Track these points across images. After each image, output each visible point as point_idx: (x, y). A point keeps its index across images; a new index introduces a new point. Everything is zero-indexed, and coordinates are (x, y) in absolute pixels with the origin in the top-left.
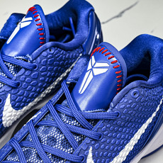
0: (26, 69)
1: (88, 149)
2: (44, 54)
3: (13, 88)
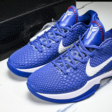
0: (70, 31)
1: (88, 59)
2: (78, 26)
3: (64, 37)
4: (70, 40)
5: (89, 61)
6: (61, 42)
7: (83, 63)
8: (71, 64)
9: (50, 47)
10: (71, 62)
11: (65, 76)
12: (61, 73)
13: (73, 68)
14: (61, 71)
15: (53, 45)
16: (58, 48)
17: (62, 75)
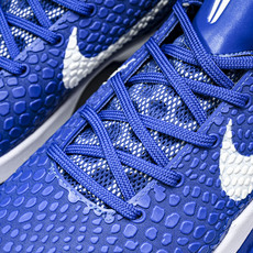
1: (225, 123)
3: (82, 16)
4: (111, 22)
5: (229, 134)
6: (73, 41)
7: (201, 148)
8: (147, 166)
9: (23, 70)
10: (147, 156)
11: (130, 230)
12: (109, 218)
13: (161, 183)
14: (108, 207)
15: (33, 59)
16: (59, 68)
17: (116, 227)
